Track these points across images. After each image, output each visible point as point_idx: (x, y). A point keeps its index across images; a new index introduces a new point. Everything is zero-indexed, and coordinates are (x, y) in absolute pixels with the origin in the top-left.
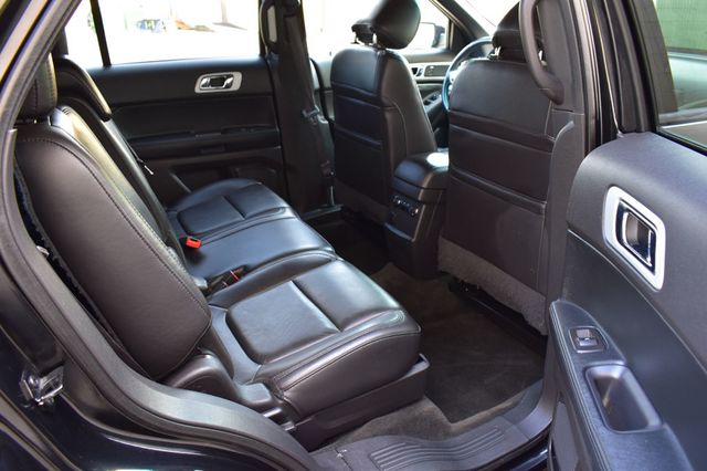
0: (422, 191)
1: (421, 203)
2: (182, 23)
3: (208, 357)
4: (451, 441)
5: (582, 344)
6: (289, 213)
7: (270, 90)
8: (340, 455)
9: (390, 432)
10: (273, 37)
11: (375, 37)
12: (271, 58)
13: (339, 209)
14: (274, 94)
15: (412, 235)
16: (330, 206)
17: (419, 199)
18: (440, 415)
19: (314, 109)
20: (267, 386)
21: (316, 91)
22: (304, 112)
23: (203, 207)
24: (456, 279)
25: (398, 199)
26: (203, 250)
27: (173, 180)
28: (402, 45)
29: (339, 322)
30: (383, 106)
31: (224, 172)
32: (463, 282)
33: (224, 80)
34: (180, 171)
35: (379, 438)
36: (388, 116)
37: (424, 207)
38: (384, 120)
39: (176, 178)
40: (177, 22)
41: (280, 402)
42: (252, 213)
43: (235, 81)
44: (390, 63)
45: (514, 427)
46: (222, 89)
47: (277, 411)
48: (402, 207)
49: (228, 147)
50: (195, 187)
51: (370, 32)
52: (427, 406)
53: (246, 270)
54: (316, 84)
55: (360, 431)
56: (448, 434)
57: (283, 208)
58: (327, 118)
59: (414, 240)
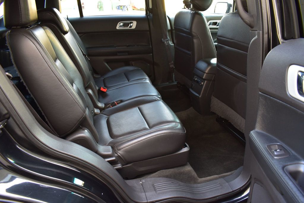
0: (205, 74)
1: (205, 80)
2: (135, 7)
3: (86, 131)
4: (195, 185)
5: (276, 153)
6: (148, 81)
7: (148, 29)
8: (141, 182)
9: (167, 177)
10: (151, 7)
11: (192, 6)
12: (149, 15)
13: (176, 83)
14: (150, 31)
15: (200, 94)
16: (173, 82)
17: (204, 78)
18: (194, 173)
19: (167, 38)
20: (112, 148)
21: (169, 31)
22: (163, 39)
23: (115, 77)
24: (218, 116)
25: (196, 78)
26: (107, 92)
27: (105, 65)
28: (204, 9)
29: (151, 125)
30: (193, 36)
31: (127, 63)
32: (220, 117)
33: (129, 24)
34: (108, 62)
35: (161, 178)
36: (195, 41)
37: (206, 81)
38: (193, 42)
39: (106, 64)
40: (132, 7)
41: (116, 155)
42: (132, 80)
43: (134, 25)
44: (197, 16)
45: (227, 184)
46: (128, 28)
47: (114, 158)
48: (197, 82)
49: (129, 53)
50: (113, 69)
51: (190, 4)
52: (188, 168)
53: (122, 101)
54: (169, 27)
55: (154, 174)
56: (196, 182)
57: (146, 78)
58: (173, 43)
59: (200, 96)
